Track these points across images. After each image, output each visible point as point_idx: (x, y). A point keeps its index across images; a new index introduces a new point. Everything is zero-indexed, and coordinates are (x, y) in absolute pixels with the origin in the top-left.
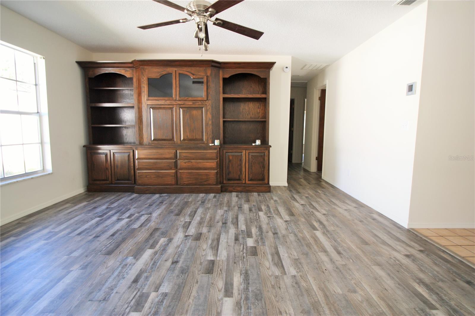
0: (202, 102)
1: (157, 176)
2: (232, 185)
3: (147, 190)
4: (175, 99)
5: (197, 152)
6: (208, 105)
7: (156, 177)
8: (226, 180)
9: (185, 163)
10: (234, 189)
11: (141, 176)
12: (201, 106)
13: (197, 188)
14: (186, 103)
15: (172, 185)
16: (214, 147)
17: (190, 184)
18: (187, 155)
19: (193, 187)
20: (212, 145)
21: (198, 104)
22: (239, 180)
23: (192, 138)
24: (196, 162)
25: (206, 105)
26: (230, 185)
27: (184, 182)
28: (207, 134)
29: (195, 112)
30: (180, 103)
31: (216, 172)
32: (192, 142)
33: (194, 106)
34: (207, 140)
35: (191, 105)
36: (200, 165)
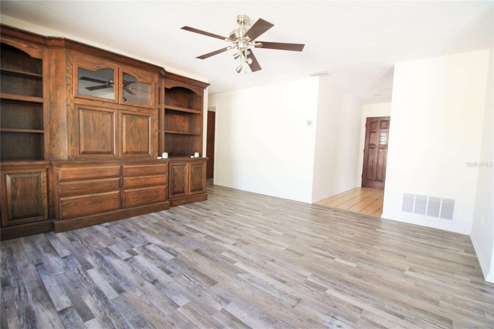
0: (148, 110)
1: (93, 201)
2: (176, 199)
3: (76, 224)
4: (118, 103)
5: (147, 167)
6: (155, 115)
7: (92, 203)
8: (171, 195)
9: (132, 180)
10: (178, 202)
11: (68, 206)
12: (148, 115)
13: (146, 207)
14: (130, 109)
15: (114, 210)
16: (163, 161)
17: (138, 204)
18: (135, 171)
19: (141, 207)
20: (160, 159)
21: (143, 113)
22: (183, 192)
23: (137, 151)
24: (145, 178)
25: (153, 114)
26: (175, 199)
27: (130, 203)
28: (153, 146)
29: (140, 121)
30: (122, 107)
31: (166, 187)
32: (136, 155)
33: (139, 114)
34: (154, 153)
35: (135, 112)
36: (149, 182)
